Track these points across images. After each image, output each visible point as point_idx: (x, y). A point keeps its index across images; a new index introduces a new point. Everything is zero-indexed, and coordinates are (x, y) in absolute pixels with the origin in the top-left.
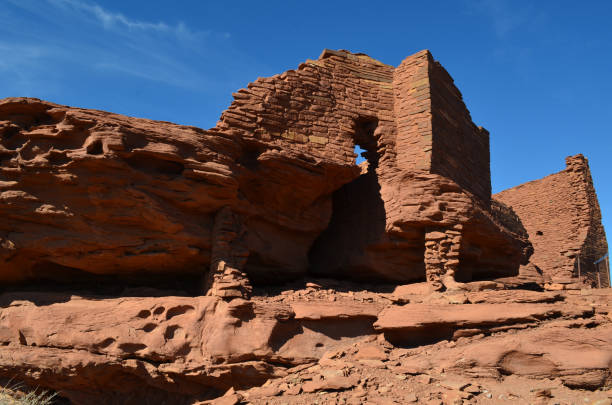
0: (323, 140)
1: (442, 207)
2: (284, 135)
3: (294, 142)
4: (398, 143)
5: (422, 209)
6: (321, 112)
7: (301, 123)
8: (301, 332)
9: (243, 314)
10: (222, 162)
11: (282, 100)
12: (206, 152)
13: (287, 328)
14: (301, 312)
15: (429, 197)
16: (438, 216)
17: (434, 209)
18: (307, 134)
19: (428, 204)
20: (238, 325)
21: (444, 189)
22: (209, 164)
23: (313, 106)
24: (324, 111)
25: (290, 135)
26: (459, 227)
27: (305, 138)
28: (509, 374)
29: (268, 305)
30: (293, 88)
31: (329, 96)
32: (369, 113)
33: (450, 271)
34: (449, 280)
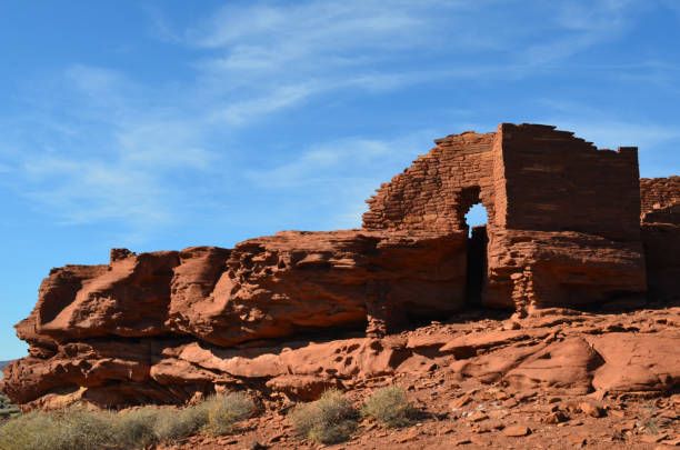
0: (433, 216)
1: (514, 255)
2: (405, 220)
3: (412, 223)
4: (496, 202)
5: (501, 258)
6: (429, 195)
7: (416, 208)
8: (411, 355)
9: (377, 348)
10: (350, 257)
11: (399, 197)
12: (339, 254)
13: (401, 355)
15: (504, 249)
16: (512, 262)
17: (508, 258)
18: (421, 215)
19: (504, 254)
20: (376, 354)
21: (514, 241)
22: (341, 261)
23: (423, 193)
24: (431, 194)
25: (408, 219)
26: (528, 268)
27: (420, 219)
28: (470, 376)
30: (405, 185)
31: (435, 181)
32: (471, 184)
33: (533, 302)
34: (531, 309)
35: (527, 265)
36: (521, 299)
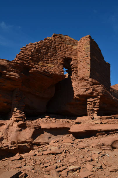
0: (52, 66)
1: (93, 90)
2: (39, 64)
3: (42, 66)
4: (79, 67)
5: (86, 90)
6: (52, 56)
7: (45, 59)
8: (43, 133)
9: (23, 127)
10: (16, 72)
11: (38, 51)
12: (11, 69)
13: (38, 131)
14: (43, 126)
15: (89, 86)
16: (92, 93)
17: (91, 90)
18: (47, 63)
19: (89, 89)
20: (21, 130)
21: (94, 84)
22: (11, 73)
23: (49, 54)
24: (53, 55)
25: (41, 63)
26: (99, 97)
27: (46, 65)
28: (115, 148)
29: (32, 123)
30: (42, 47)
31: (55, 50)
32: (69, 56)
33: (96, 112)
35: (98, 95)
36: (91, 110)
